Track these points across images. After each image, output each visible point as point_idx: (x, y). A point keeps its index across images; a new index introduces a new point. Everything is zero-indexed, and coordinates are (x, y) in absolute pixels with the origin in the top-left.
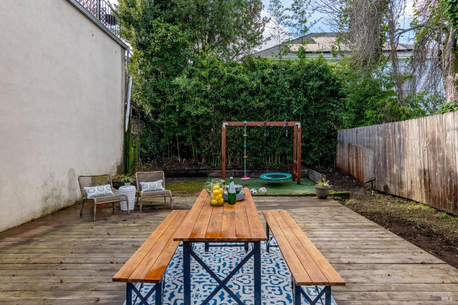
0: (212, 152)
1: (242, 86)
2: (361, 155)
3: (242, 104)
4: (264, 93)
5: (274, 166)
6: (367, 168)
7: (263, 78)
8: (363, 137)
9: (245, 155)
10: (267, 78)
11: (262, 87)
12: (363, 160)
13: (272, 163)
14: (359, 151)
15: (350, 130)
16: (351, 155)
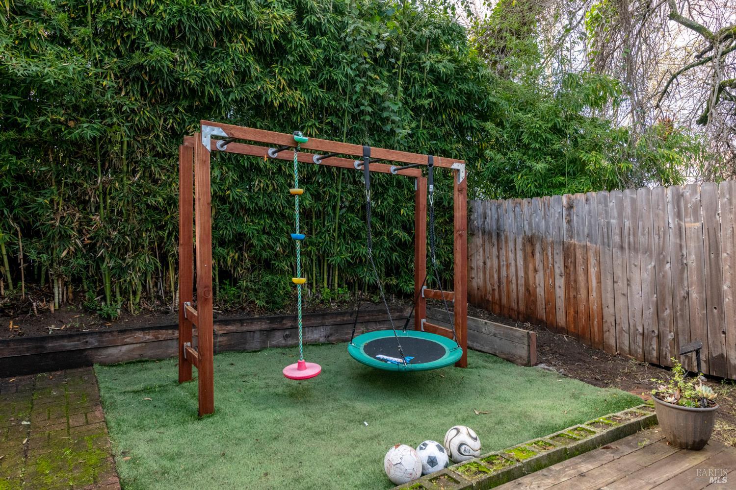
1: (236, 11)
3: (231, 80)
4: (304, 60)
5: (322, 302)
7: (301, 9)
8: (602, 221)
10: (312, 11)
12: (599, 282)
13: (314, 291)
14: (579, 256)
16: (540, 267)
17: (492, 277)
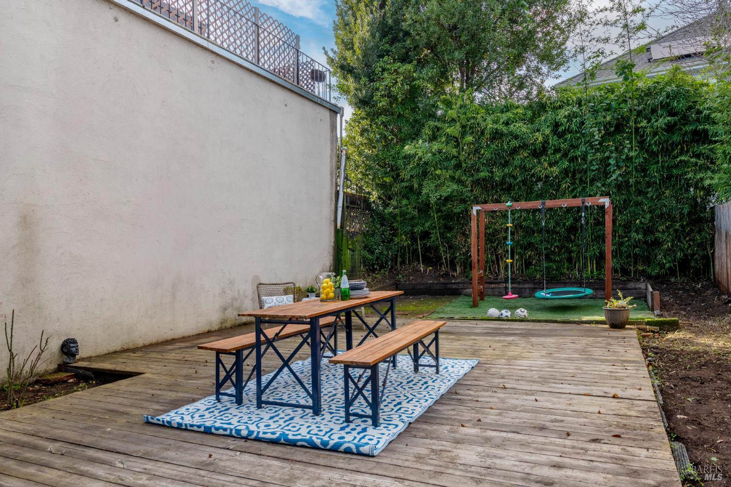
1: (515, 143)
4: (557, 150)
7: (557, 125)
9: (510, 258)
10: (562, 124)
11: (553, 141)
17: (720, 264)
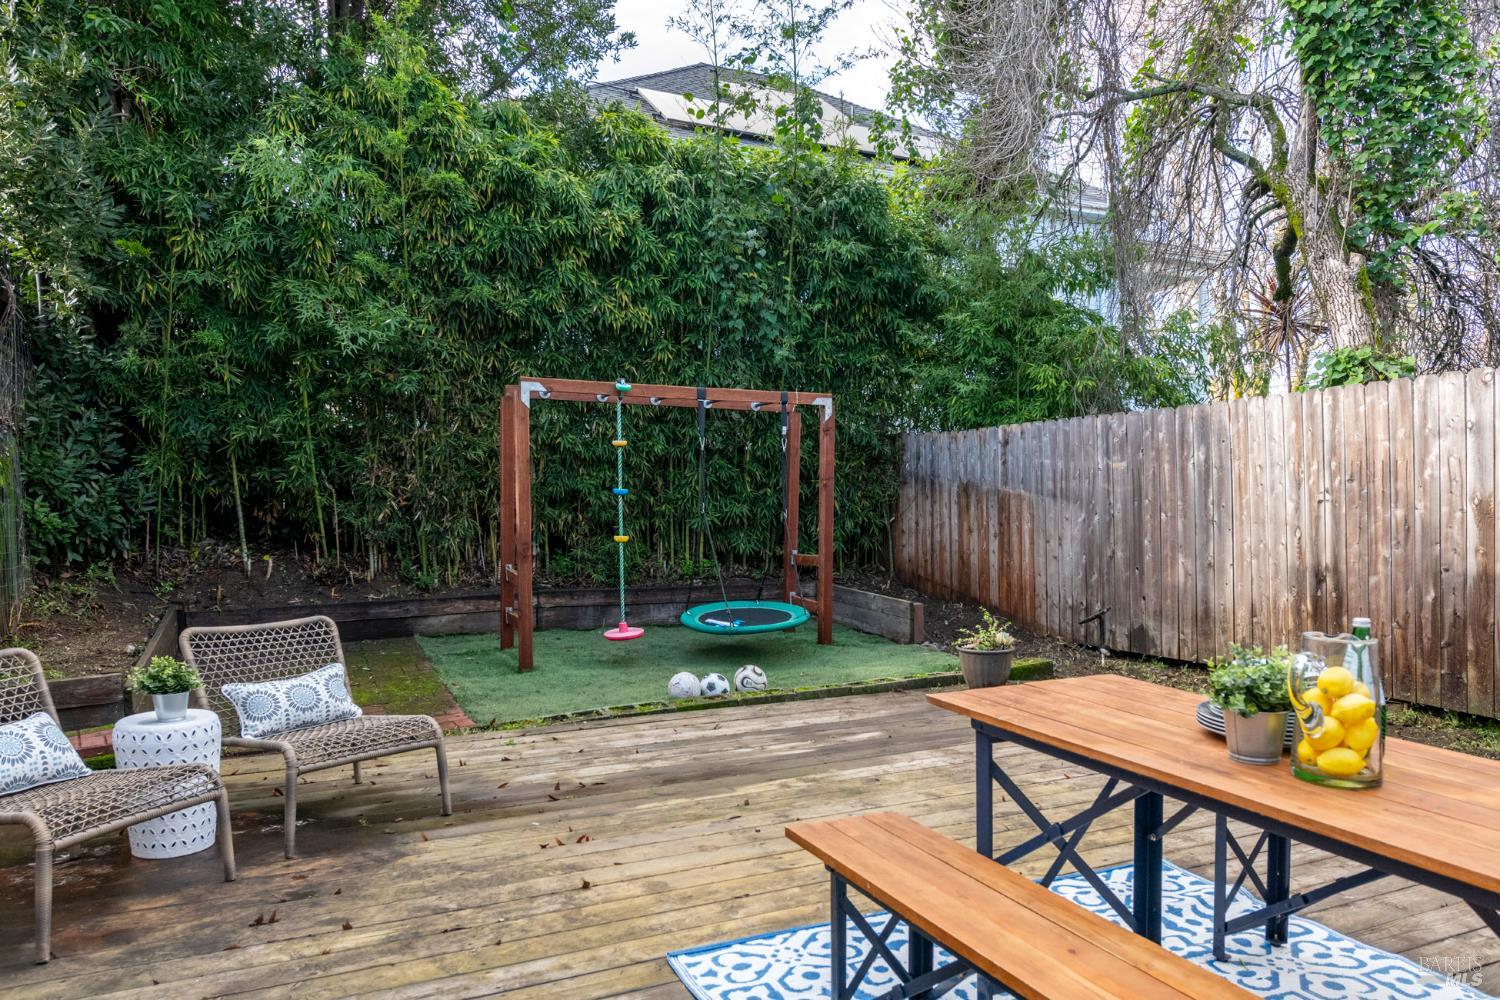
0: (419, 522)
1: (565, 224)
2: (1026, 527)
4: (654, 267)
5: (681, 577)
6: (1052, 569)
7: (649, 203)
8: (1037, 461)
9: (621, 530)
10: (663, 203)
11: (646, 240)
12: (1032, 543)
13: (672, 563)
14: (1013, 509)
15: (973, 434)
16: (975, 527)
17: (924, 542)
